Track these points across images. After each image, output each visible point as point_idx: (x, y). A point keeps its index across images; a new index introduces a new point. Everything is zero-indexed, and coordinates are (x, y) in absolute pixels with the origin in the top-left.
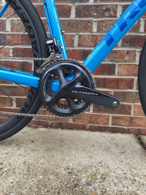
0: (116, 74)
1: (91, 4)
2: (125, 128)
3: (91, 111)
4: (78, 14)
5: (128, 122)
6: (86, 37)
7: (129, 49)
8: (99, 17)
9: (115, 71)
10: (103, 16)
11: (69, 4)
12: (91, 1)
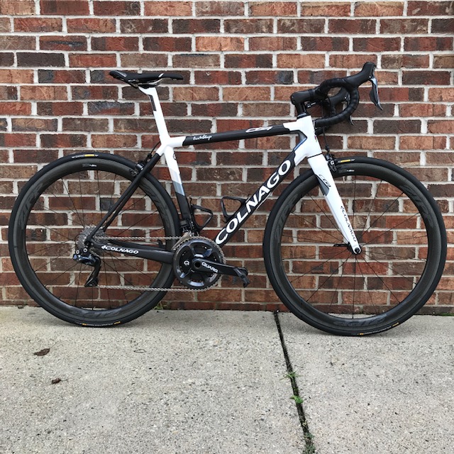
0: (246, 241)
1: (213, 167)
2: (261, 304)
3: (220, 285)
4: (200, 177)
5: (263, 297)
6: (210, 201)
7: (258, 214)
8: (222, 180)
9: (244, 237)
10: (227, 179)
11: (190, 167)
12: (214, 164)
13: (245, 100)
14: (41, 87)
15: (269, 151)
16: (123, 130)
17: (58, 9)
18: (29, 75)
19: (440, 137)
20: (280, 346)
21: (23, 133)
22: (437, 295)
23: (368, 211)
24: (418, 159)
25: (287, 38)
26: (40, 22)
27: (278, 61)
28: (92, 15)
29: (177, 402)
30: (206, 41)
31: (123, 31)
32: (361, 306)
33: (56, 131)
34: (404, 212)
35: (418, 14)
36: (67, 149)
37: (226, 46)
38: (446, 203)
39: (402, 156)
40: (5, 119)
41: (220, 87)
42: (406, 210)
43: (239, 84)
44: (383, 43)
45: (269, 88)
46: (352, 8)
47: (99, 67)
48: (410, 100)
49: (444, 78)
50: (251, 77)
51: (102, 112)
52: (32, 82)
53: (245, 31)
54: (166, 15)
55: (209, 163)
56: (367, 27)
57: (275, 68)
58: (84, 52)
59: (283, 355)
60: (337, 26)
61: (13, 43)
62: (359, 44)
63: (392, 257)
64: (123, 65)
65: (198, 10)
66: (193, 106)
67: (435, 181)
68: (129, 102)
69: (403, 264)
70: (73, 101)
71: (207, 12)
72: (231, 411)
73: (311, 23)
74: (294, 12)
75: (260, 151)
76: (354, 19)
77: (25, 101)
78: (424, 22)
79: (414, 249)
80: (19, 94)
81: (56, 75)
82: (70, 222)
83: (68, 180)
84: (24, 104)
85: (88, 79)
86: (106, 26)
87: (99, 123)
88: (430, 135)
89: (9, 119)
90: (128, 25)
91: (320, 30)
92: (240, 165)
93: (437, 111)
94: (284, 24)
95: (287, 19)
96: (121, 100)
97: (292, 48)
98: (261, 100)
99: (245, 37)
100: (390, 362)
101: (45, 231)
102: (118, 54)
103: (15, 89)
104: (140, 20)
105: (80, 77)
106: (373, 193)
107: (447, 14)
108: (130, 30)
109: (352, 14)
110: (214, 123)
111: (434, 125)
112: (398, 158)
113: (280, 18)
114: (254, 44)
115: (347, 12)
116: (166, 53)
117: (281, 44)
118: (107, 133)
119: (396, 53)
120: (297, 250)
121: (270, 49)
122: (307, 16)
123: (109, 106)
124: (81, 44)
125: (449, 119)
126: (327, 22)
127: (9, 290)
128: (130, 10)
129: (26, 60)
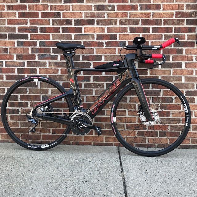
0: (105, 115)
1: (91, 82)
2: (112, 143)
3: (94, 134)
4: (85, 87)
5: (113, 140)
6: (90, 97)
8: (95, 88)
9: (105, 113)
10: (97, 87)
11: (81, 82)
12: (92, 81)
13: (105, 54)
14: (18, 48)
15: (115, 76)
16: (53, 67)
17: (26, 15)
18: (13, 43)
19: (191, 70)
20: (119, 162)
21: (10, 67)
22: (191, 140)
23: (159, 102)
24: (181, 80)
25: (123, 27)
26: (18, 21)
27: (119, 37)
28: (40, 18)
29: (71, 187)
30: (89, 29)
31: (53, 24)
32: (157, 144)
33: (24, 66)
34: (175, 103)
35: (180, 17)
36: (28, 74)
37: (97, 31)
38: (194, 99)
39: (174, 78)
40: (2, 62)
41: (95, 48)
42: (176, 102)
43: (103, 47)
44: (165, 29)
45: (115, 49)
46: (151, 14)
47: (43, 39)
48: (177, 54)
49: (192, 45)
50: (108, 44)
51: (44, 59)
52: (14, 46)
53: (105, 24)
54: (71, 18)
55: (90, 81)
56: (158, 22)
57: (118, 40)
58: (36, 33)
59: (120, 166)
60: (145, 22)
61: (7, 30)
62: (154, 30)
63: (170, 123)
64: (53, 39)
65: (85, 15)
66: (83, 56)
67: (189, 89)
68: (55, 54)
69: (175, 126)
70: (31, 54)
71: (89, 17)
72: (94, 191)
73: (133, 21)
74: (126, 16)
75: (112, 76)
76: (152, 19)
77: (11, 54)
78: (183, 21)
79: (180, 119)
80: (8, 51)
81: (24, 43)
82: (29, 106)
83: (29, 88)
84: (11, 55)
85: (38, 44)
86: (46, 22)
87: (42, 63)
88: (186, 69)
89: (4, 61)
90: (55, 22)
91: (137, 24)
92: (103, 81)
93: (189, 58)
94: (122, 21)
95: (123, 19)
96: (52, 54)
97: (125, 32)
98: (112, 54)
99: (105, 27)
100: (168, 170)
101: (18, 110)
102: (51, 34)
103: (7, 49)
104: (61, 20)
105: (34, 44)
106: (161, 94)
107: (193, 17)
108: (56, 24)
109: (151, 17)
110: (92, 64)
111: (188, 65)
112: (172, 79)
113: (120, 19)
114: (109, 30)
115: (149, 16)
116: (71, 34)
117: (121, 30)
118: (46, 68)
119: (171, 33)
120: (128, 119)
121: (116, 32)
122: (132, 18)
123: (47, 56)
124: (35, 30)
125: (195, 62)
126: (140, 21)
127: (2, 135)
128: (56, 16)
129: (12, 37)
